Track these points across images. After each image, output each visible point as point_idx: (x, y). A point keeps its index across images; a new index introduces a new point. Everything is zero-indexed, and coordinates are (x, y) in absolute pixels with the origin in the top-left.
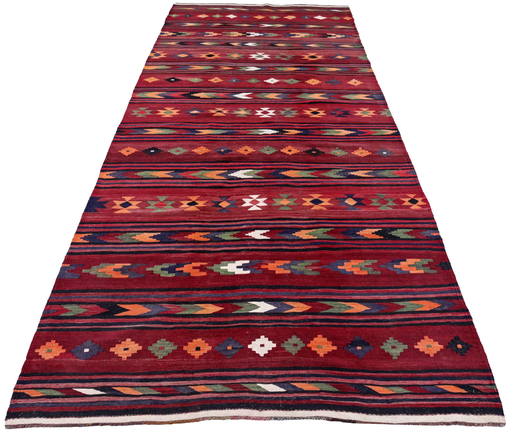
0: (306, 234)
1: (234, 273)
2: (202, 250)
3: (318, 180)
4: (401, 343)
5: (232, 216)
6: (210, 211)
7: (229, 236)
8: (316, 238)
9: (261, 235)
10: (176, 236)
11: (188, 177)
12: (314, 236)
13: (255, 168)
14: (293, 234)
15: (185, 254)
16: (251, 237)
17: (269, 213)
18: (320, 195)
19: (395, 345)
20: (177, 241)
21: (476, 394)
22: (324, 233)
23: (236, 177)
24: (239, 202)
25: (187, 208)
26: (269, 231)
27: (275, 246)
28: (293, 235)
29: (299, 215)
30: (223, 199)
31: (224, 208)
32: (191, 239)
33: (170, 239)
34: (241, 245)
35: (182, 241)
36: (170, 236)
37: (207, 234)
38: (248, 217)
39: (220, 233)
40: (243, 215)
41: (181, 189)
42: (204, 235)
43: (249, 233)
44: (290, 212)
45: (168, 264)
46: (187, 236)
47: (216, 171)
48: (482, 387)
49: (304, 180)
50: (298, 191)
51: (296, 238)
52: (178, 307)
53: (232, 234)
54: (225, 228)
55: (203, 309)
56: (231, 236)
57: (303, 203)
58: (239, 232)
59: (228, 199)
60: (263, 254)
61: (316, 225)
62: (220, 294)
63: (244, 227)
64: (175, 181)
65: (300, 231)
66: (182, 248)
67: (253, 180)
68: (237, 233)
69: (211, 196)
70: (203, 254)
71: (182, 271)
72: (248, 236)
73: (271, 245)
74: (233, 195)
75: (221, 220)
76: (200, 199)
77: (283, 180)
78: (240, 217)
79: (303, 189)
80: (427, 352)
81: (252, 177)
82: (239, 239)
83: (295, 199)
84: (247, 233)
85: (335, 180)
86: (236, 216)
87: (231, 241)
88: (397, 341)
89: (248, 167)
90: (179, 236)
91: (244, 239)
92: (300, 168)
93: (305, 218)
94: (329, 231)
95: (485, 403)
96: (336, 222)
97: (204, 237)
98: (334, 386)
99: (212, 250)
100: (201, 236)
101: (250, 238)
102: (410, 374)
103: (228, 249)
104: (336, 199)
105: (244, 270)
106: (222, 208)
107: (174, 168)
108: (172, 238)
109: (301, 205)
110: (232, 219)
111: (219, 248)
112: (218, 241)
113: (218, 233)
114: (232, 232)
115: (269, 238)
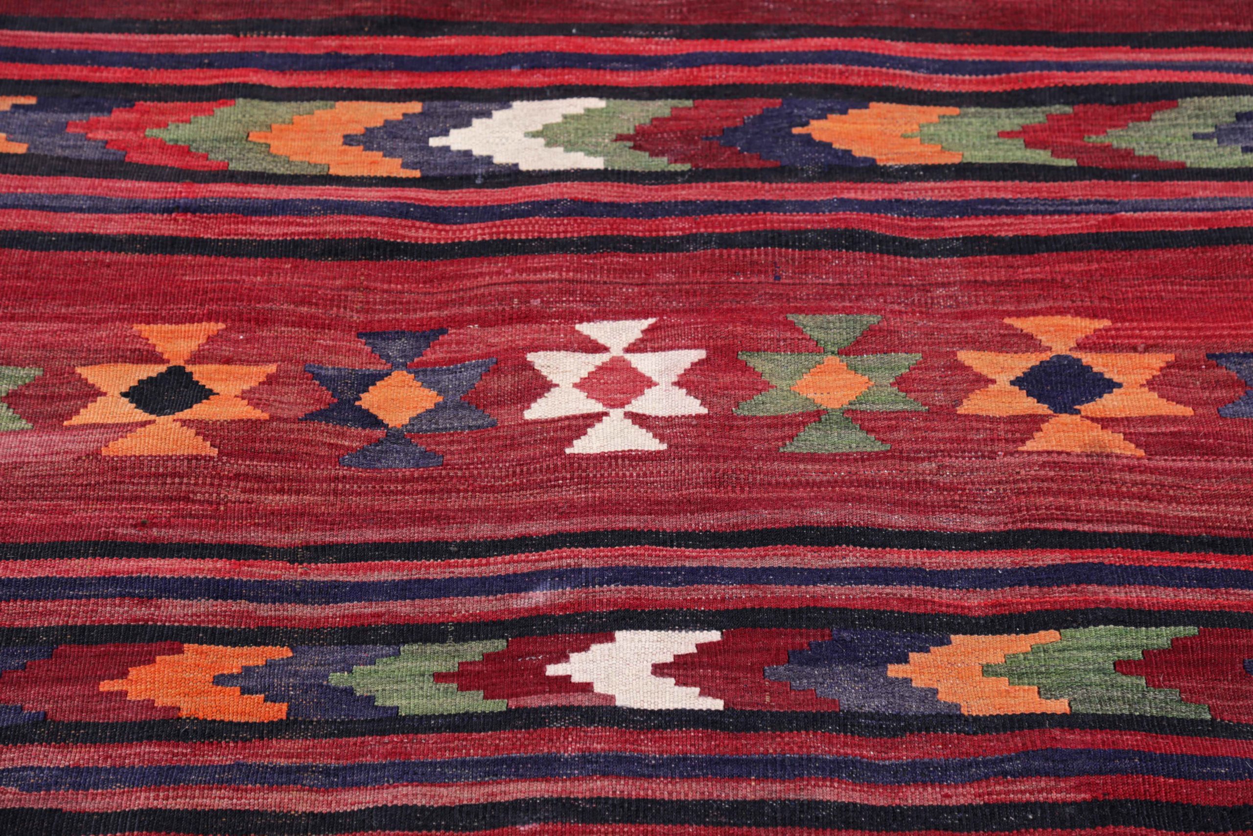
0: (987, 670)
2: (225, 804)
3: (1076, 190)
5: (454, 502)
6: (294, 457)
7: (429, 684)
8: (1059, 706)
9: (659, 670)
10: (36, 681)
11: (136, 157)
12: (1044, 692)
13: (626, 79)
14: (894, 671)
16: (586, 688)
17: (718, 482)
18: (1088, 326)
20: (41, 721)
22: (1123, 666)
23: (488, 160)
24: (507, 383)
25: (125, 428)
26: (714, 636)
27: (762, 778)
28: (893, 682)
29: (933, 497)
30: (394, 349)
31: (396, 436)
32: (149, 705)
34: (511, 762)
35: (78, 725)
37: (270, 665)
38: (570, 510)
39: (365, 654)
40: (531, 497)
41: (89, 256)
42: (247, 671)
43: (574, 657)
44: (869, 472)
46: (124, 674)
47: (341, 107)
49: (976, 189)
50: (925, 289)
51: (914, 708)
53: (452, 665)
54: (404, 608)
56: (439, 677)
57: (967, 392)
58: (500, 645)
59: (430, 355)
61: (1060, 595)
63: (538, 597)
64: (41, 185)
65: (943, 642)
66: (76, 787)
67: (606, 193)
68: (488, 657)
69: (302, 322)
72: (564, 683)
73: (738, 762)
74: (461, 322)
75: (372, 535)
76: (227, 350)
77: (821, 192)
78: (511, 516)
79: (964, 274)
81: (597, 163)
82: (498, 705)
83: (904, 361)
84: (562, 657)
85: (1203, 191)
86: (480, 501)
87: (438, 730)
89: (572, 77)
90: (59, 680)
91: (537, 710)
92: (942, 83)
93: (979, 524)
94: (1162, 652)
96: (1214, 563)
97: (244, 691)
99: (303, 808)
100: (220, 680)
101: (578, 700)
103: (420, 802)
104: (1214, 358)
106: (379, 433)
107: (37, 72)
108: (8, 695)
109: (948, 413)
110: (452, 533)
111: (357, 785)
112: (346, 729)
113: (350, 653)
114: (450, 647)
115: (718, 704)
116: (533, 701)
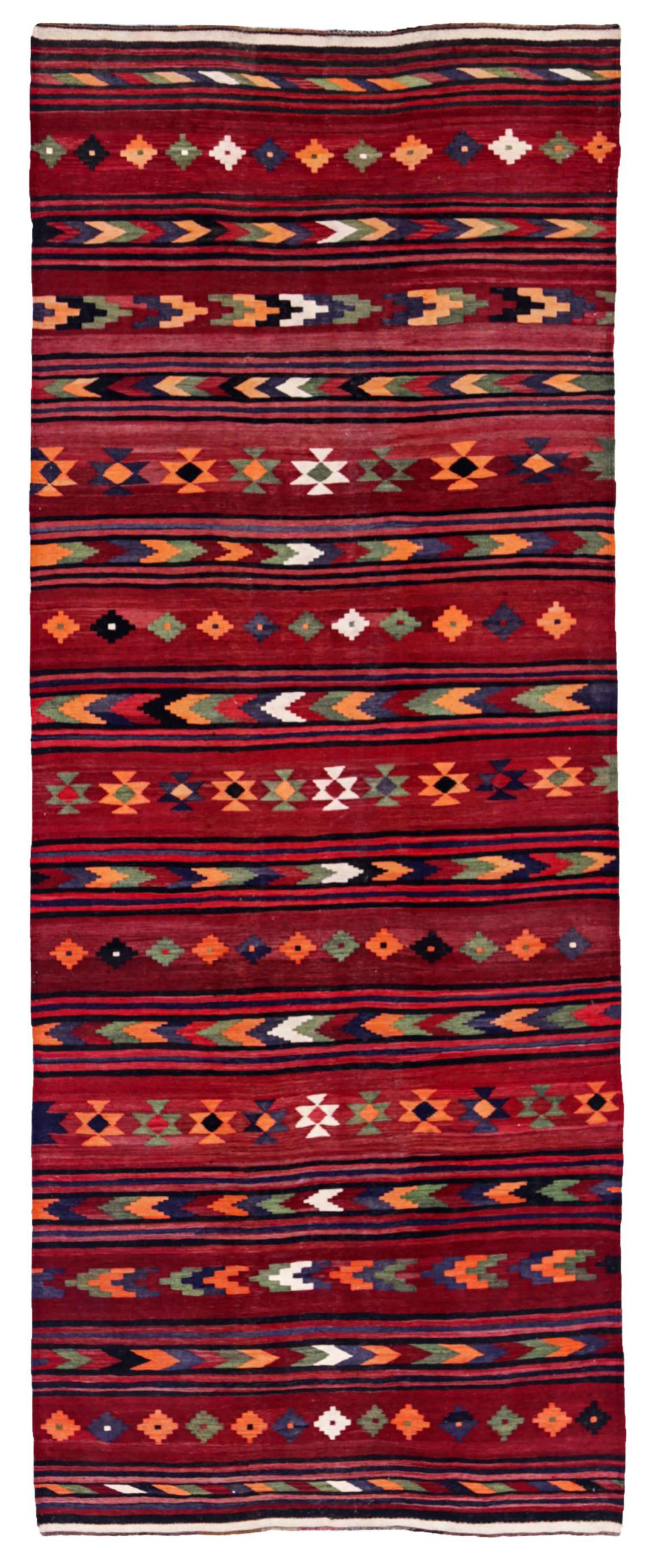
0: (401, 1197)
1: (289, 1287)
2: (236, 1237)
3: (432, 1044)
4: (516, 1415)
5: (281, 1154)
6: (243, 1141)
7: (278, 1206)
8: (416, 1206)
9: (329, 1200)
10: (193, 1205)
11: (195, 1042)
12: (414, 1202)
13: (317, 1007)
14: (381, 1198)
15: (212, 1246)
16: (313, 1206)
17: (342, 1146)
18: (432, 1091)
19: (507, 1418)
20: (196, 1215)
21: (597, 1492)
23: (282, 1039)
24: (290, 1117)
25: (203, 1136)
26: (341, 1190)
27: (351, 1228)
28: (380, 1201)
29: (392, 1147)
30: (264, 1105)
31: (266, 1134)
32: (218, 1212)
33: (186, 1211)
34: (297, 1226)
35: (204, 1217)
36: (185, 1205)
37: (243, 1200)
38: (307, 1155)
39: (263, 1197)
40: (298, 1152)
41: (188, 1077)
42: (238, 1202)
43: (310, 1197)
44: (377, 1140)
45: (190, 1268)
46: (212, 1203)
47: (245, 1021)
48: (606, 1482)
49: (408, 1045)
50: (393, 1080)
51: (385, 1208)
52: (217, 1354)
53: (283, 1200)
54: (271, 1185)
55: (251, 1358)
56: (280, 1204)
57: (401, 1114)
58: (292, 1195)
59: (273, 1107)
60: (332, 1246)
61: (419, 1175)
62: (272, 1330)
63: (301, 1181)
64: (173, 1053)
65: (392, 1189)
66: (207, 1233)
67: (313, 1051)
68: (291, 1198)
69: (241, 1098)
70: (242, 1247)
71: (213, 1285)
72: (308, 1205)
73: (345, 1225)
74: (279, 1096)
75: (263, 1164)
76: (223, 1107)
77: (368, 1047)
78: (294, 1157)
79: (402, 1075)
80: (547, 1430)
81: (310, 1040)
82: (294, 1211)
83: (386, 1104)
84: (307, 1198)
85: (463, 1043)
86: (286, 1153)
87: (281, 1218)
88: (510, 1411)
89: (304, 1008)
90: (198, 1205)
91: (302, 1212)
92: (400, 1006)
93: (402, 1155)
94: (440, 1190)
95: (604, 1504)
96: (453, 1163)
97: (238, 1208)
98: (422, 1485)
99: (254, 1239)
100: (233, 1205)
101: (312, 1210)
102: (518, 1465)
103: (277, 1237)
104: (460, 1101)
105: (305, 1282)
106: (261, 1133)
107: (166, 1012)
108: (188, 1208)
109: (395, 1121)
110: (281, 1163)
111: (264, 1233)
112: (261, 1218)
113: (260, 1197)
114: (282, 1195)
115: (341, 1210)
116: (302, 1210)
